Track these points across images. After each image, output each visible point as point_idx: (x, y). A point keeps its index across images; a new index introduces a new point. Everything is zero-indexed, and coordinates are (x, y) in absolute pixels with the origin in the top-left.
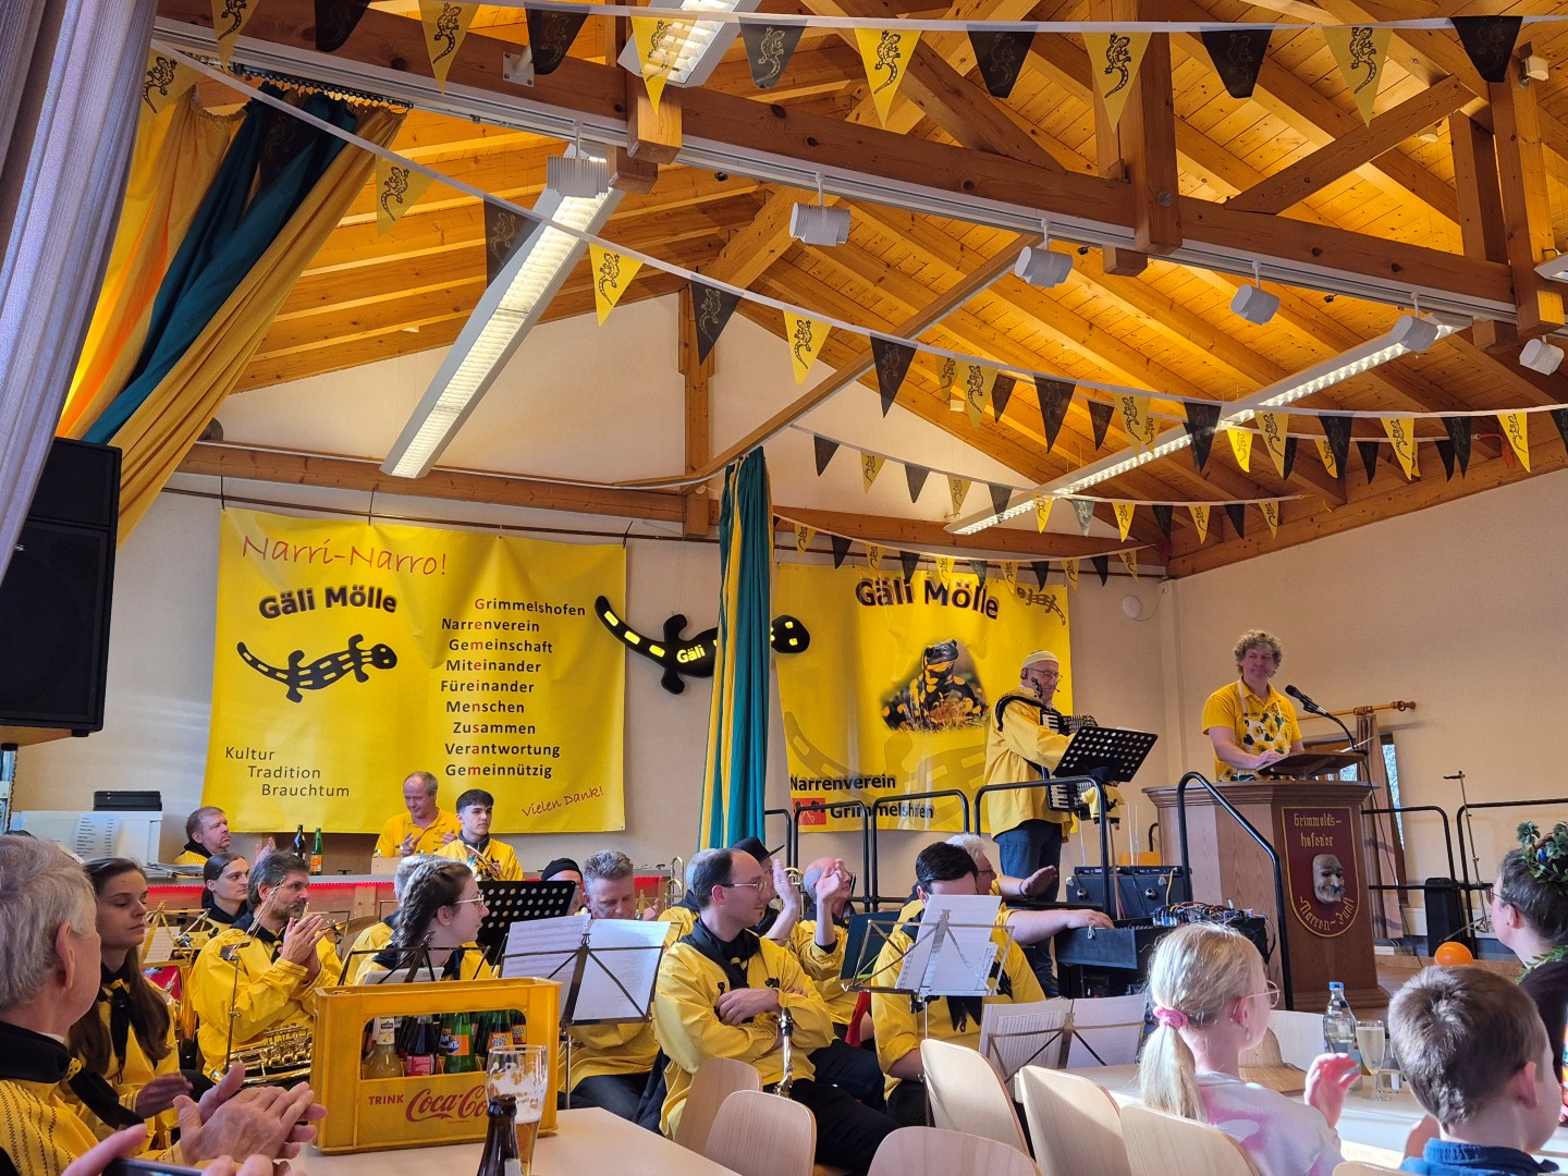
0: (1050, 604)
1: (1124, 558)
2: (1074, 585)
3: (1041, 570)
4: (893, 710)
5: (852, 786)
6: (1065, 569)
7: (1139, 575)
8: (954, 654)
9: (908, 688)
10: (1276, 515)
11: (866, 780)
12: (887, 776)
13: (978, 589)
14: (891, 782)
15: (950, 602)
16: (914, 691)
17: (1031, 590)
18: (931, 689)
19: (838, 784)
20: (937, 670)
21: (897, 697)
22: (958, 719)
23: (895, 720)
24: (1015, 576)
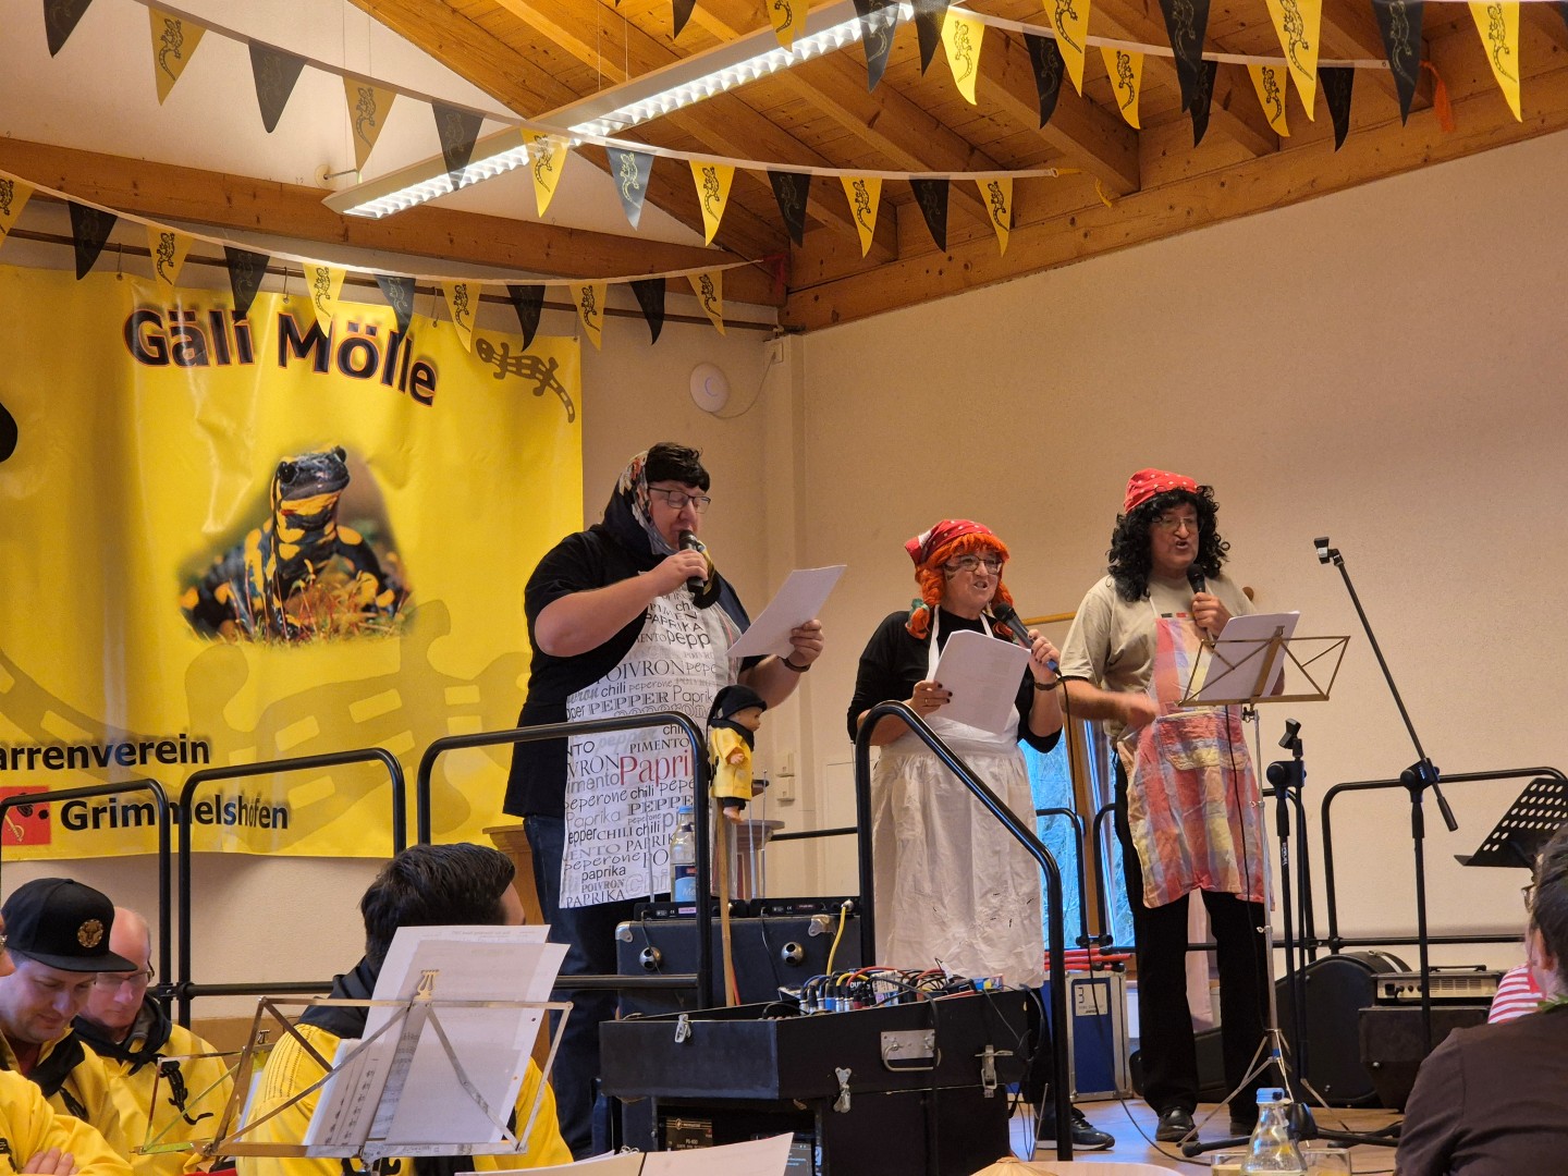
0: (543, 376)
1: (697, 286)
2: (595, 338)
3: (528, 306)
4: (207, 595)
5: (112, 760)
6: (578, 303)
7: (727, 323)
8: (340, 477)
9: (240, 549)
10: (1008, 205)
11: (144, 748)
12: (191, 738)
13: (395, 339)
14: (200, 750)
15: (333, 366)
16: (252, 555)
17: (505, 346)
18: (288, 552)
19: (78, 756)
20: (302, 511)
21: (214, 569)
22: (346, 617)
23: (209, 616)
24: (473, 312)
